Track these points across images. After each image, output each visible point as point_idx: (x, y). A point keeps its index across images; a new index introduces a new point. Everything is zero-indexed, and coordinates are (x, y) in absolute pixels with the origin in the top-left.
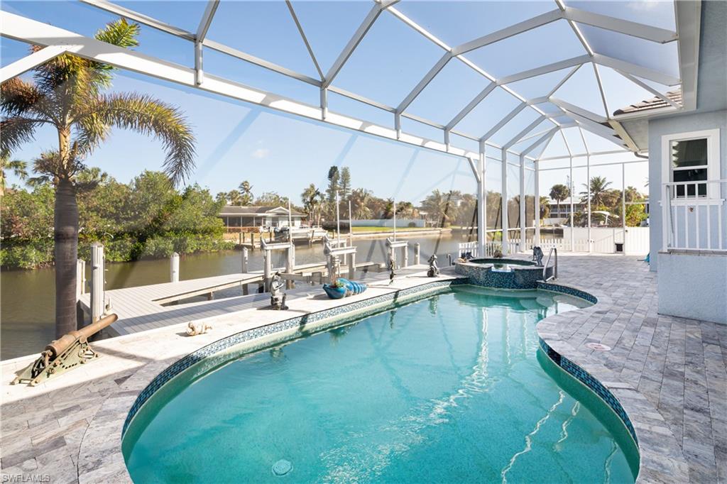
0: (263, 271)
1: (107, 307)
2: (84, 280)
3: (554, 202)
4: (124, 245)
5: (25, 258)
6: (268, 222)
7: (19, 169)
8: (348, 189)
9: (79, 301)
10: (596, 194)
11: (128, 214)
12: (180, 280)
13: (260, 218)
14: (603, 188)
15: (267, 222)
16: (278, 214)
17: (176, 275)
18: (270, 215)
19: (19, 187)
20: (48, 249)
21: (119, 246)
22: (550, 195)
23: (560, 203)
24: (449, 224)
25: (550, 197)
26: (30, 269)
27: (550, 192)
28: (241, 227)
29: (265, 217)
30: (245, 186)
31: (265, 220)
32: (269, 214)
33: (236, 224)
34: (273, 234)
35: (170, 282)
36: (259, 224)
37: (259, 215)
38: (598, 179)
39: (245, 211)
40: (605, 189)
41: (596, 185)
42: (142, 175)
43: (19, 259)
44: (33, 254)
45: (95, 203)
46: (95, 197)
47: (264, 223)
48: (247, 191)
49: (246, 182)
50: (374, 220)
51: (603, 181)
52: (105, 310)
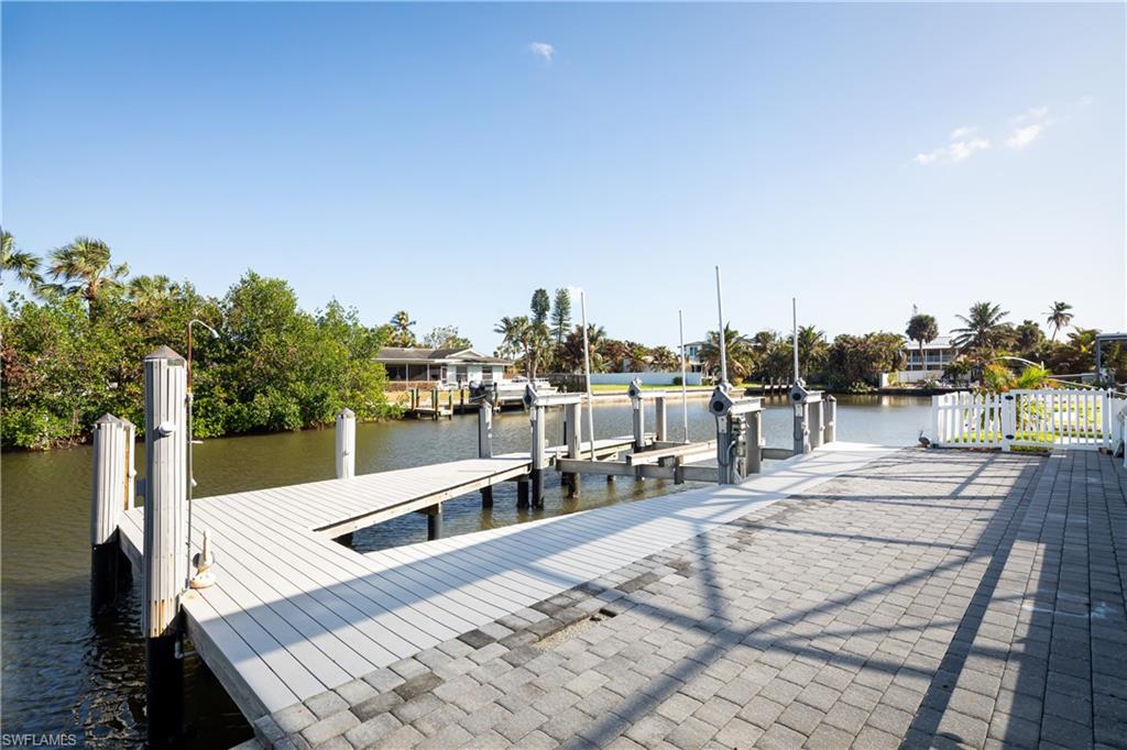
0: (528, 455)
1: (197, 560)
2: (133, 473)
3: (913, 345)
4: (213, 408)
5: (28, 427)
6: (451, 374)
7: (24, 269)
8: (568, 325)
9: (118, 531)
10: (981, 332)
11: (219, 351)
12: (357, 474)
13: (437, 367)
14: (992, 323)
15: (449, 374)
16: (466, 361)
17: (349, 461)
18: (453, 362)
19: (23, 298)
20: (75, 412)
21: (206, 408)
22: (907, 332)
23: (925, 346)
24: (740, 380)
25: (908, 337)
26: (38, 450)
27: (907, 327)
28: (407, 382)
29: (445, 365)
30: (401, 320)
31: (445, 370)
32: (451, 360)
33: (399, 377)
34: (467, 393)
35: (335, 477)
36: (435, 377)
37: (437, 361)
38: (985, 307)
39: (410, 356)
40: (997, 323)
41: (982, 315)
42: (243, 282)
43: (15, 430)
44: (44, 421)
45: (160, 330)
46: (161, 318)
47: (444, 376)
48: (404, 328)
49: (403, 313)
50: (613, 374)
51: (995, 310)
52: (194, 570)
